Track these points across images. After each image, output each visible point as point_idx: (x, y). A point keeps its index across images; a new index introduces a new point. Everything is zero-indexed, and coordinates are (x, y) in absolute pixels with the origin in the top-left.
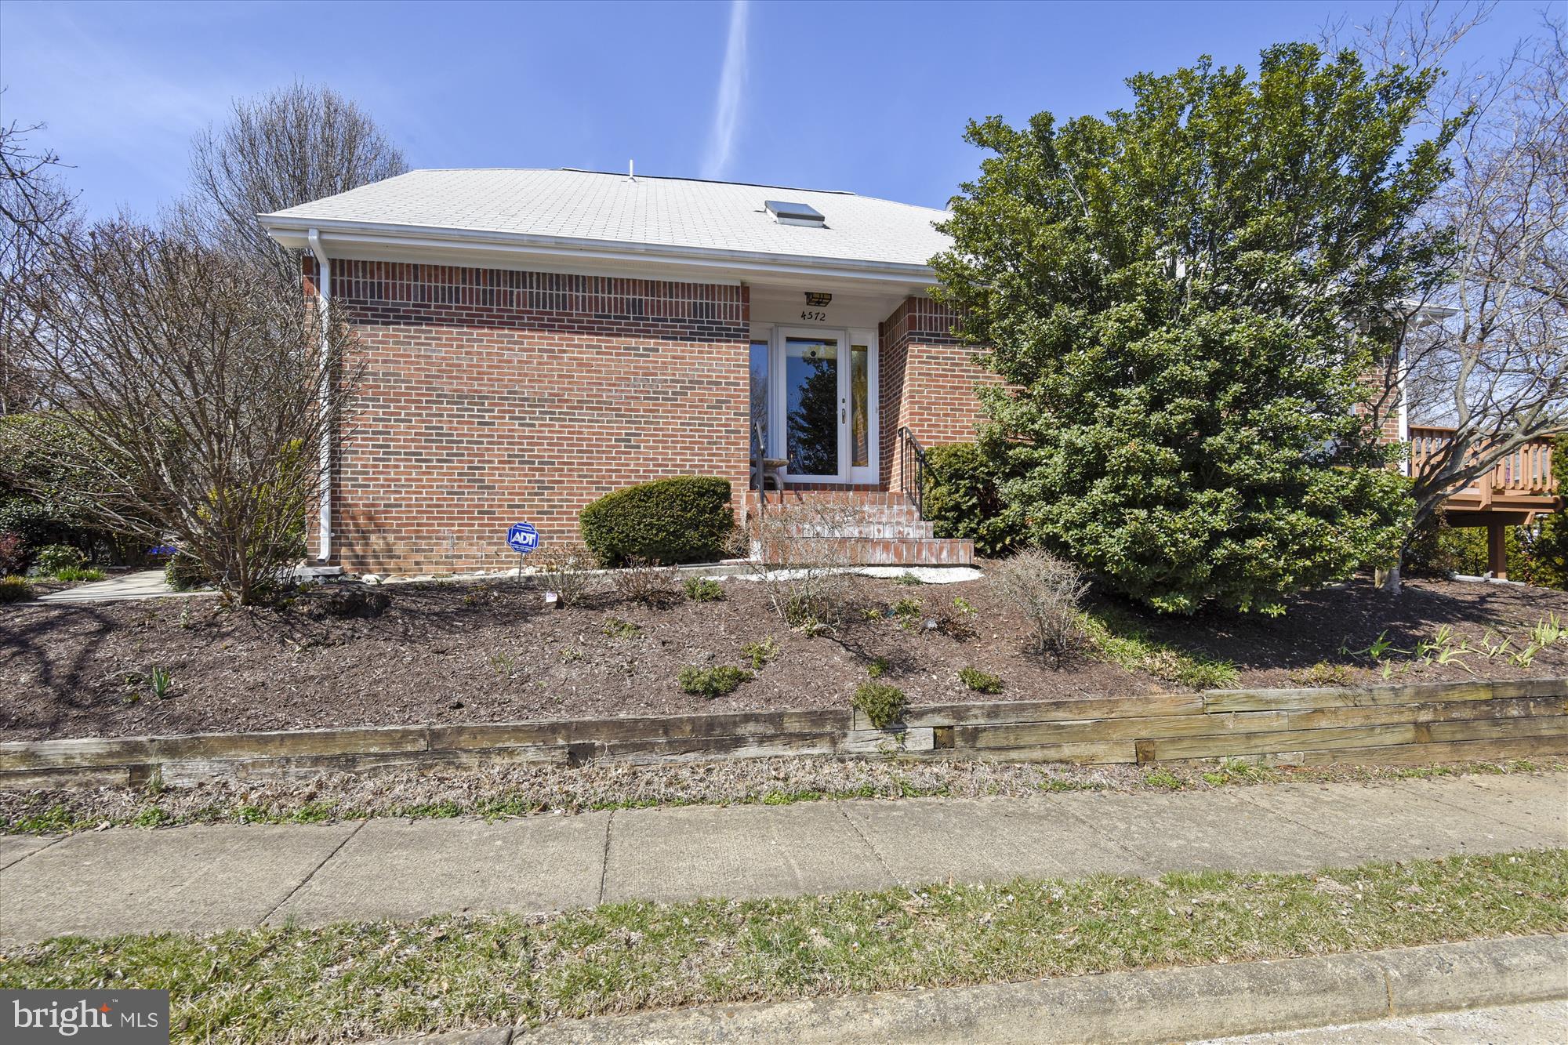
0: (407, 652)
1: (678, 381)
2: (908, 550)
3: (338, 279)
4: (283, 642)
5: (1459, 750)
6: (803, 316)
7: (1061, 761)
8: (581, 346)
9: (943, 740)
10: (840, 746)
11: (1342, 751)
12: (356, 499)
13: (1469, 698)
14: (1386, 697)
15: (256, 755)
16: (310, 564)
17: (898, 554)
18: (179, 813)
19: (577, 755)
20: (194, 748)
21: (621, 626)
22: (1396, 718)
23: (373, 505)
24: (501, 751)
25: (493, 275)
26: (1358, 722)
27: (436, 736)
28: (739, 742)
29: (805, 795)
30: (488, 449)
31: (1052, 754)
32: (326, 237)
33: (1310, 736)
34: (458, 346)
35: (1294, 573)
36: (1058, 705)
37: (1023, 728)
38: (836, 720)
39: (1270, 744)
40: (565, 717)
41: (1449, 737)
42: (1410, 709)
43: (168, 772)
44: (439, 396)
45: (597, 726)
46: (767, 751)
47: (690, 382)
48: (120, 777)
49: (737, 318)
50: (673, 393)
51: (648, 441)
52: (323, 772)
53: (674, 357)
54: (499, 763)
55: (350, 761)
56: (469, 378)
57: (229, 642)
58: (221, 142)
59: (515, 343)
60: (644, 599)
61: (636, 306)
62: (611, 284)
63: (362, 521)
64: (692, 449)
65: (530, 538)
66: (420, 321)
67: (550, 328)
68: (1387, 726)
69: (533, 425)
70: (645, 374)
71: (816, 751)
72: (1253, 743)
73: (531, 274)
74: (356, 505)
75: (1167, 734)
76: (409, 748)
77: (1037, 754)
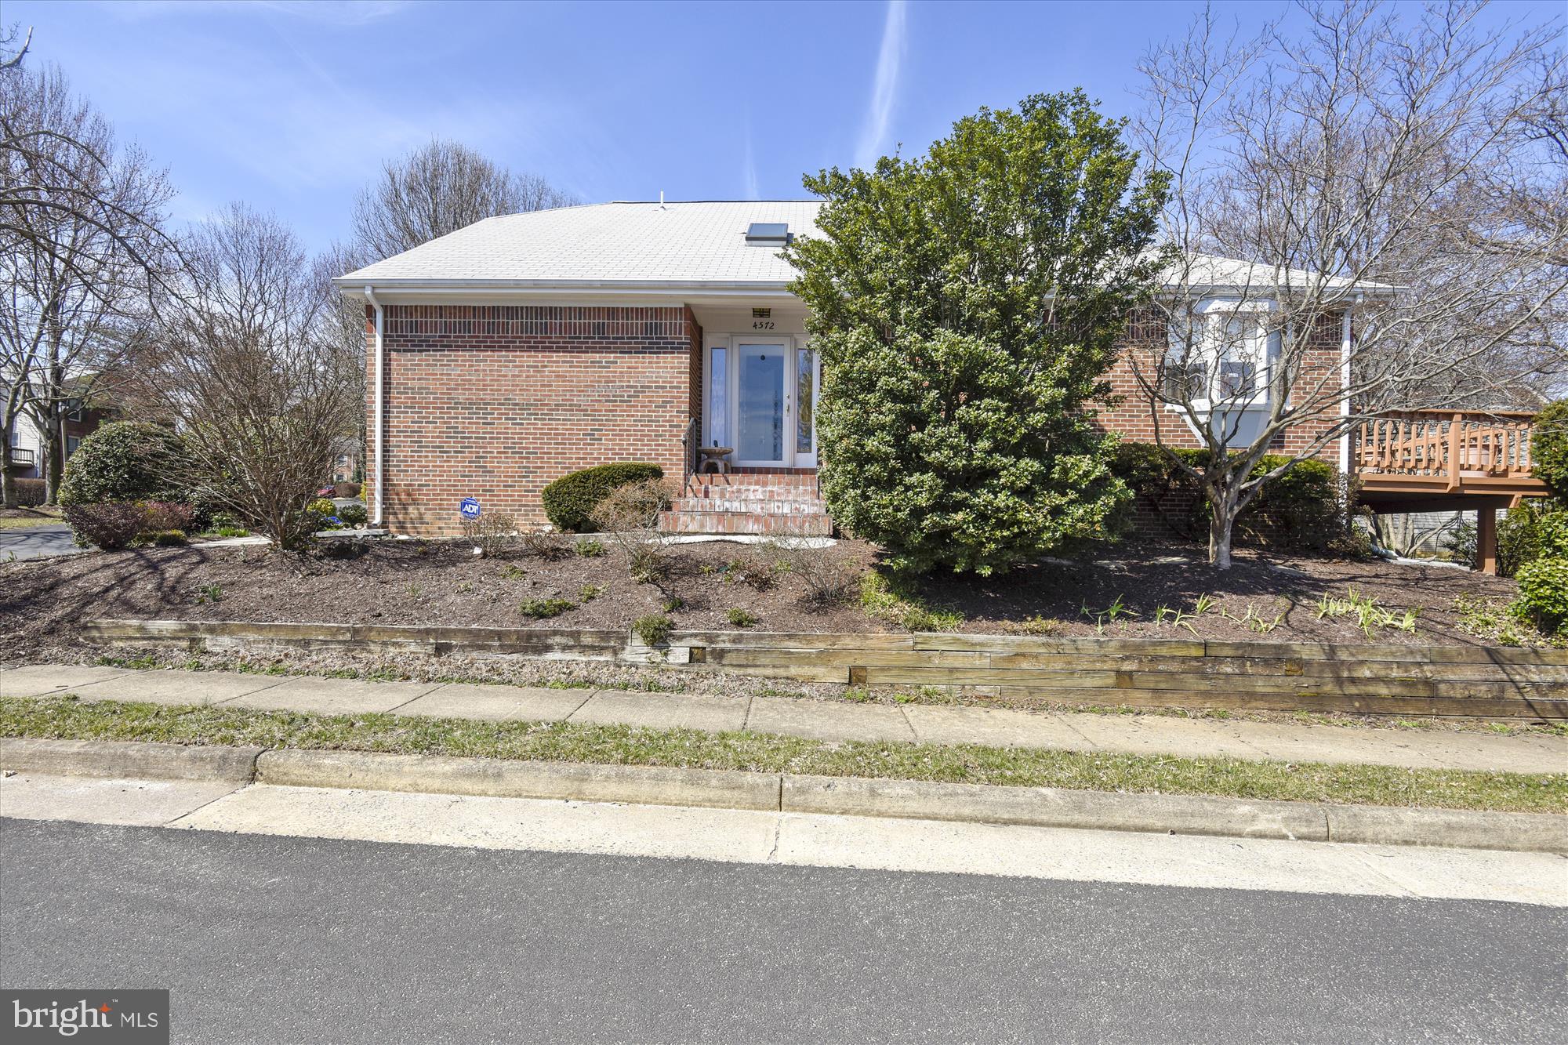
0: (361, 582)
1: (632, 387)
2: (776, 523)
3: (389, 320)
4: (293, 572)
5: (1160, 698)
6: (755, 326)
7: (788, 678)
8: (558, 362)
9: (697, 657)
10: (620, 656)
11: (1039, 689)
12: (399, 480)
13: (1179, 654)
14: (1092, 648)
15: (256, 636)
16: (369, 527)
17: (767, 525)
18: (208, 665)
19: (440, 650)
20: (224, 630)
21: (514, 570)
22: (1098, 666)
23: (411, 485)
24: (394, 644)
25: (494, 311)
26: (1059, 666)
27: (356, 631)
28: (548, 648)
29: (579, 685)
30: (490, 443)
31: (782, 672)
32: (377, 291)
33: (1010, 675)
34: (470, 366)
35: (996, 541)
36: (790, 637)
37: (760, 652)
38: (618, 638)
39: (969, 679)
40: (439, 626)
41: (1152, 685)
42: (1114, 659)
43: (209, 643)
44: (456, 403)
45: (455, 632)
46: (568, 656)
47: (642, 387)
48: (185, 644)
49: (680, 333)
50: (628, 396)
51: (608, 435)
52: (291, 649)
53: (629, 368)
54: (392, 651)
55: (307, 643)
56: (477, 390)
57: (264, 570)
58: (376, 198)
59: (510, 361)
60: (544, 554)
61: (600, 328)
62: (581, 312)
63: (403, 497)
64: (643, 440)
65: (475, 508)
66: (444, 347)
67: (535, 348)
68: (1088, 672)
69: (522, 424)
70: (606, 382)
71: (602, 659)
72: (955, 676)
73: (522, 308)
74: (399, 485)
75: (879, 664)
76: (341, 638)
77: (769, 672)
